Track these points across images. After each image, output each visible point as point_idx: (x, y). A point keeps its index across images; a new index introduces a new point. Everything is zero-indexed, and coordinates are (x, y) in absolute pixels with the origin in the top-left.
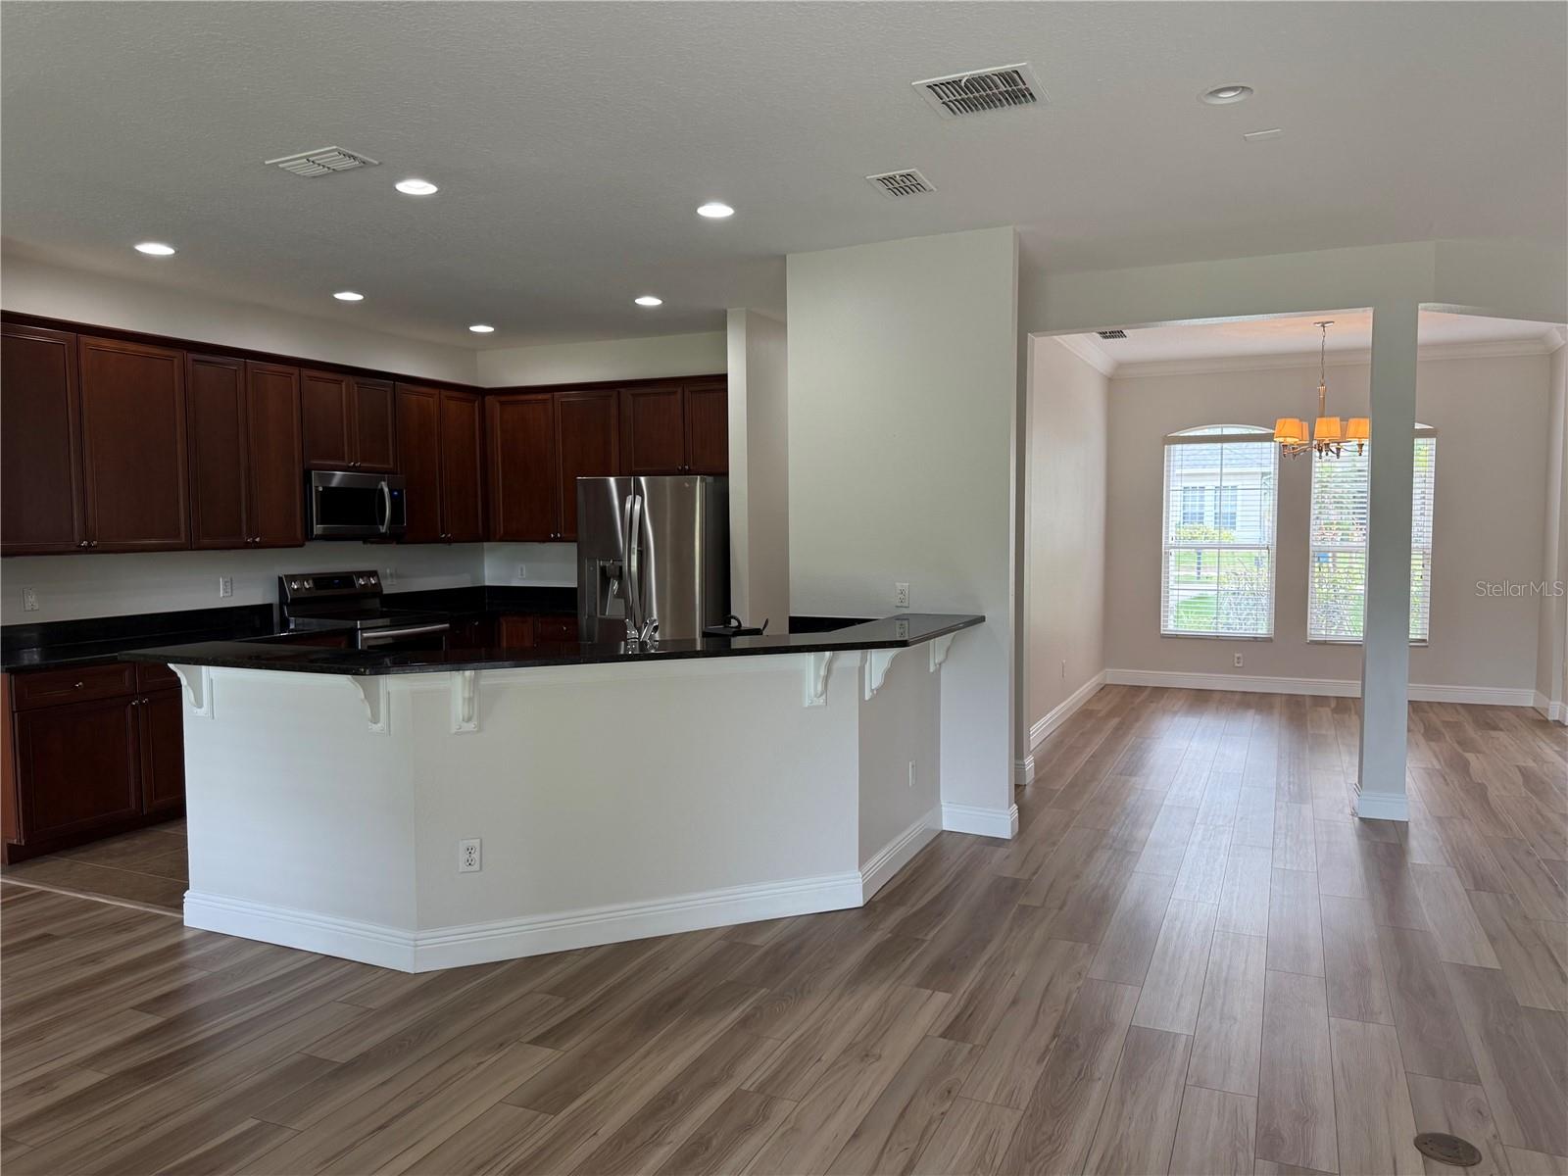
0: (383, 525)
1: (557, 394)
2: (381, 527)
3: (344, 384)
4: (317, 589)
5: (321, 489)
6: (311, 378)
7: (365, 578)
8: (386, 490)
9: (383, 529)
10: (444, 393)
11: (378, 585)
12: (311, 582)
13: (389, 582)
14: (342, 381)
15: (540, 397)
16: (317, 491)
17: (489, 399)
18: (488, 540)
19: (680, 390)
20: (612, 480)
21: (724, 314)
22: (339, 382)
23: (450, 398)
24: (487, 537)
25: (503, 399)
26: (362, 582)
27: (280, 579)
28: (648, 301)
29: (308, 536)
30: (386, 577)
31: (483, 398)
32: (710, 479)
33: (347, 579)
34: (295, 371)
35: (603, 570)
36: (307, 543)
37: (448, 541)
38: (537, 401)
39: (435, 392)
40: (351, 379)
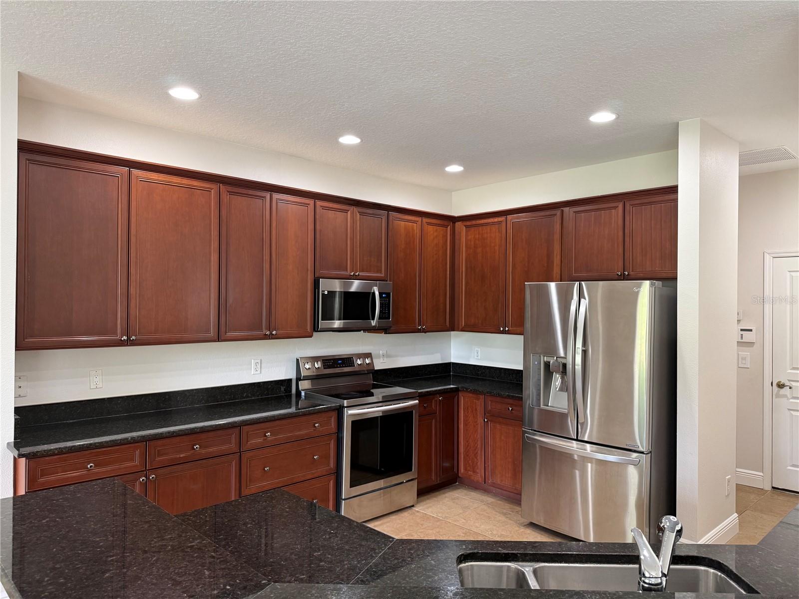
0: (373, 319)
1: (509, 217)
2: (372, 321)
3: (349, 212)
4: (324, 368)
5: (326, 293)
6: (323, 208)
7: (361, 359)
8: (377, 293)
9: (373, 323)
10: (425, 220)
11: (372, 364)
12: (319, 363)
13: (381, 360)
14: (348, 211)
15: (496, 220)
16: (323, 294)
17: (458, 224)
18: (453, 330)
19: (621, 205)
20: (553, 286)
21: (676, 127)
22: (346, 211)
23: (429, 224)
24: (452, 328)
25: (468, 223)
26: (359, 362)
27: (297, 360)
28: (603, 117)
29: (316, 328)
30: (378, 357)
31: (454, 223)
32: (658, 284)
33: (347, 361)
34: (311, 202)
35: (547, 365)
36: (315, 334)
37: (425, 331)
38: (493, 223)
39: (419, 219)
40: (356, 210)
